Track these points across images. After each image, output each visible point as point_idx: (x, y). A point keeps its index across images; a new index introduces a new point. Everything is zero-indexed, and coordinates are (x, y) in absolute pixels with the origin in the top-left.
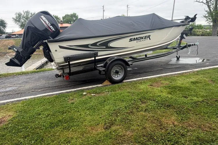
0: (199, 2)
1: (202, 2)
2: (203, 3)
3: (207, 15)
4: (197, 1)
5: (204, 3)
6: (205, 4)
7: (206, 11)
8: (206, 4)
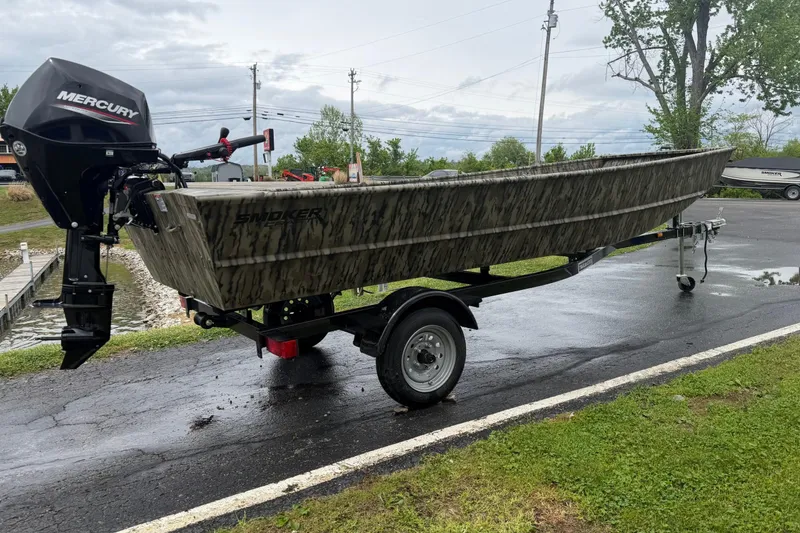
0: (626, 78)
1: (636, 79)
2: (641, 82)
3: (657, 126)
4: (618, 75)
5: (644, 84)
6: (647, 86)
7: (655, 112)
8: (650, 87)
